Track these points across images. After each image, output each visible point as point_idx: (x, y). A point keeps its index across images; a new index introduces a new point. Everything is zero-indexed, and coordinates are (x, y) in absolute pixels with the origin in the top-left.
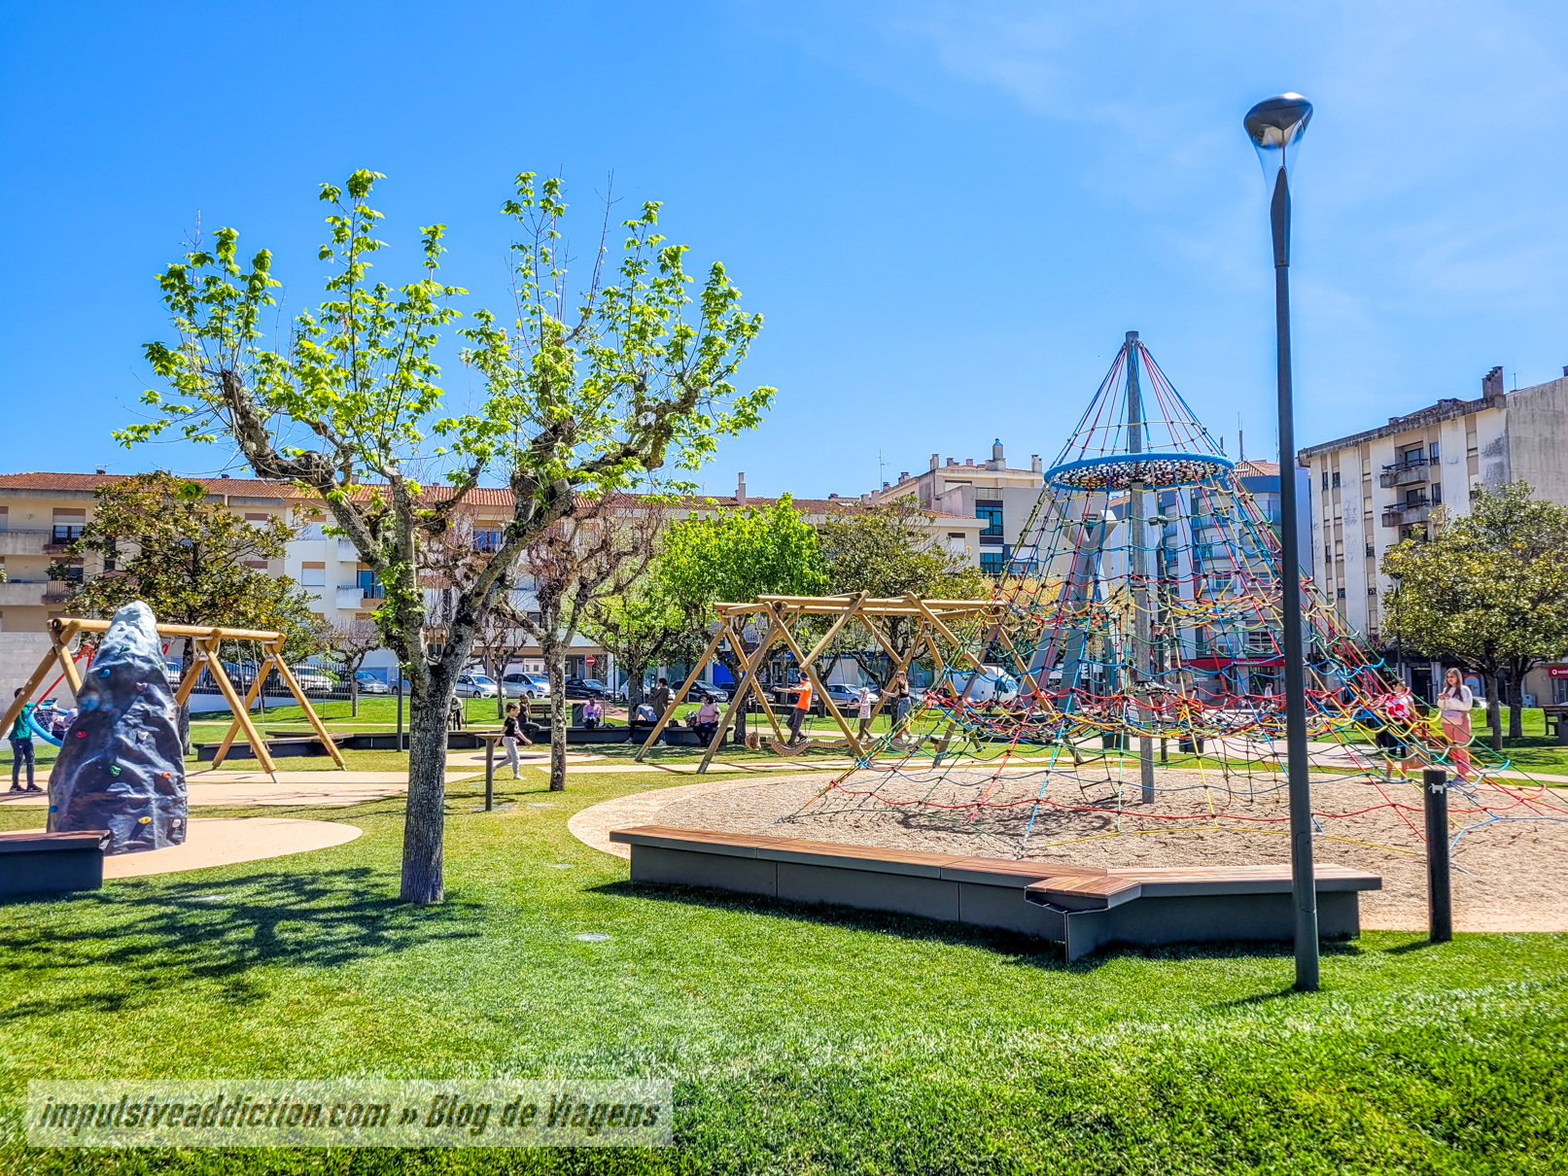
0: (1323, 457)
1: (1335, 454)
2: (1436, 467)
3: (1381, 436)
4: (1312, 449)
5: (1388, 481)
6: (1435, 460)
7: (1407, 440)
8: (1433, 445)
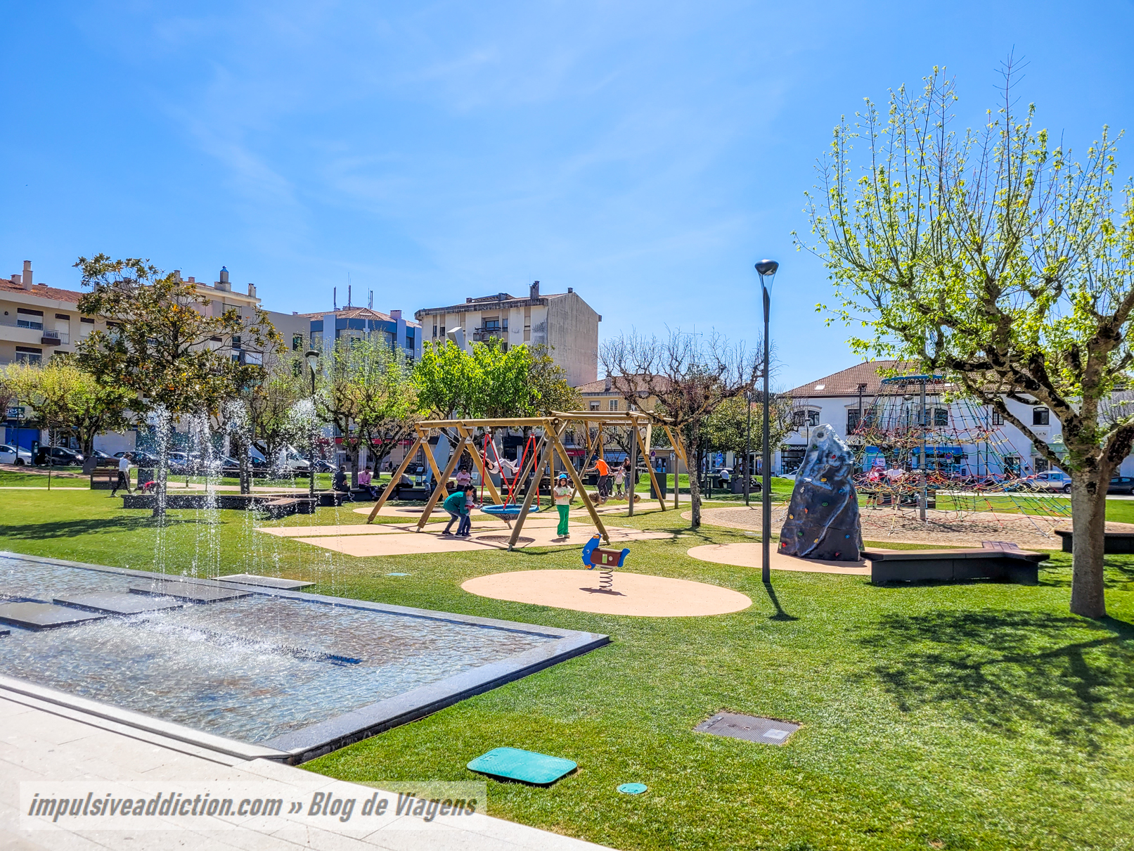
0: (435, 316)
1: (443, 316)
2: (506, 333)
3: (475, 310)
4: (429, 310)
5: (478, 337)
6: (505, 329)
7: (490, 314)
8: (505, 320)
